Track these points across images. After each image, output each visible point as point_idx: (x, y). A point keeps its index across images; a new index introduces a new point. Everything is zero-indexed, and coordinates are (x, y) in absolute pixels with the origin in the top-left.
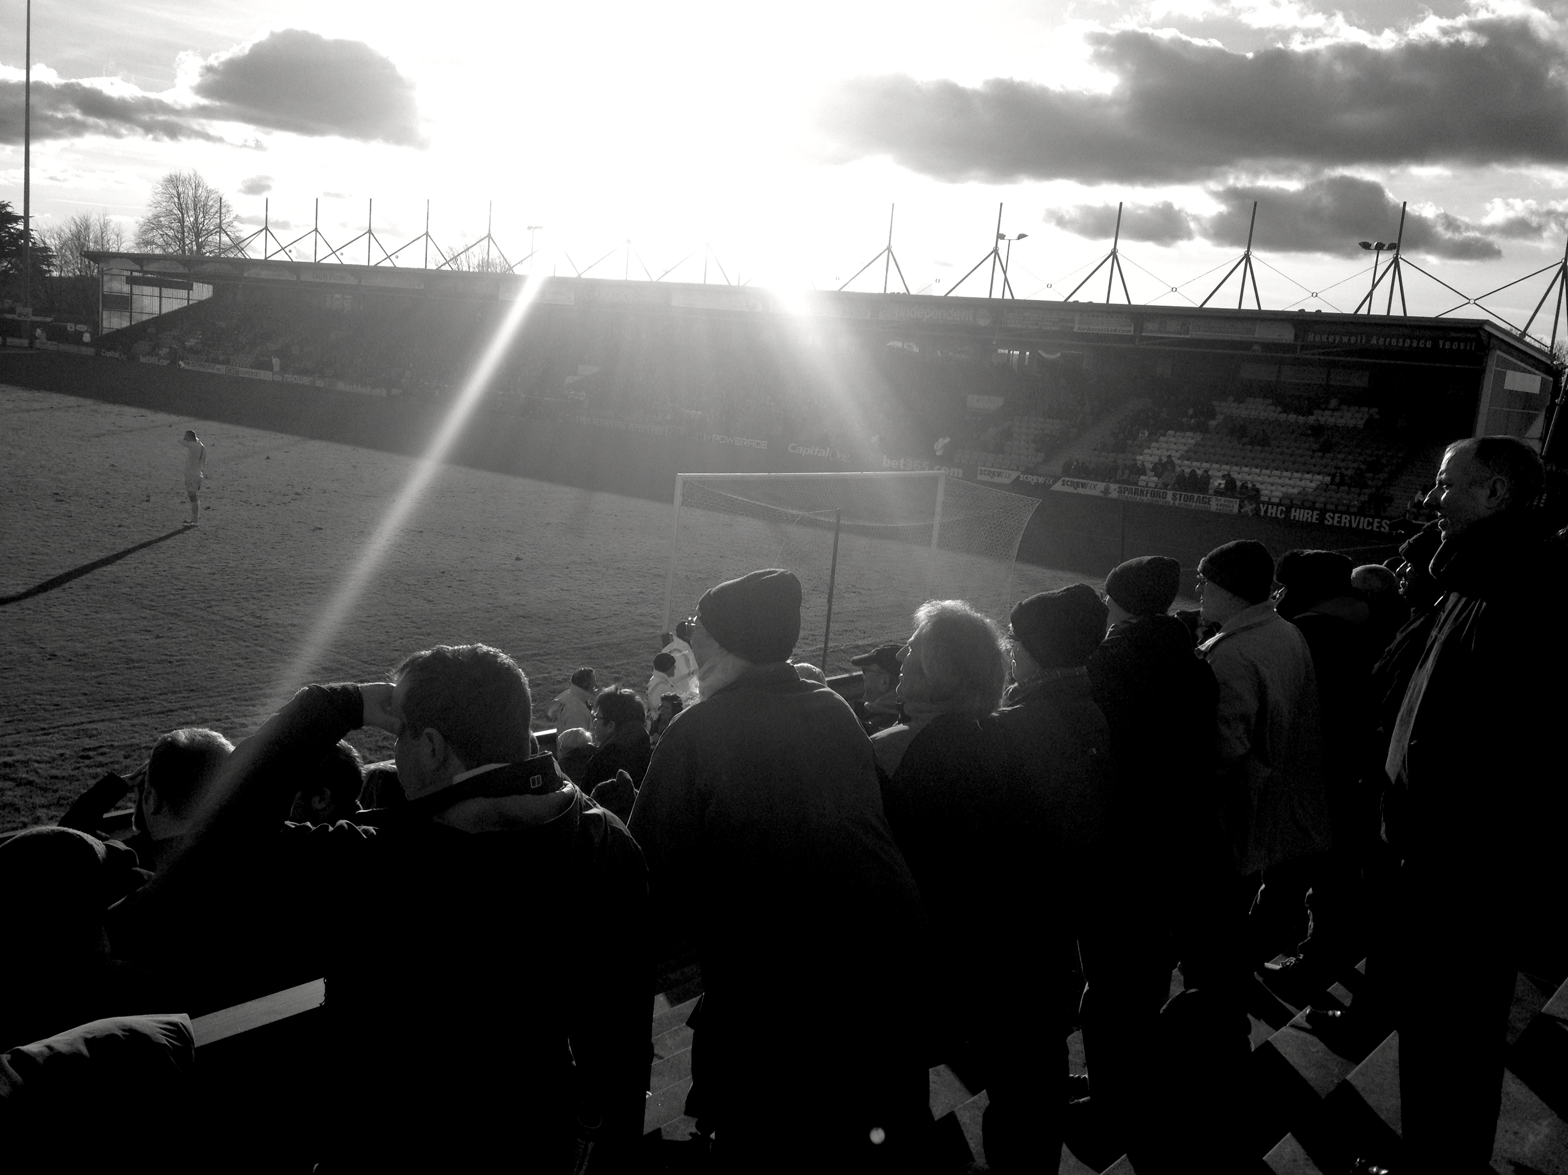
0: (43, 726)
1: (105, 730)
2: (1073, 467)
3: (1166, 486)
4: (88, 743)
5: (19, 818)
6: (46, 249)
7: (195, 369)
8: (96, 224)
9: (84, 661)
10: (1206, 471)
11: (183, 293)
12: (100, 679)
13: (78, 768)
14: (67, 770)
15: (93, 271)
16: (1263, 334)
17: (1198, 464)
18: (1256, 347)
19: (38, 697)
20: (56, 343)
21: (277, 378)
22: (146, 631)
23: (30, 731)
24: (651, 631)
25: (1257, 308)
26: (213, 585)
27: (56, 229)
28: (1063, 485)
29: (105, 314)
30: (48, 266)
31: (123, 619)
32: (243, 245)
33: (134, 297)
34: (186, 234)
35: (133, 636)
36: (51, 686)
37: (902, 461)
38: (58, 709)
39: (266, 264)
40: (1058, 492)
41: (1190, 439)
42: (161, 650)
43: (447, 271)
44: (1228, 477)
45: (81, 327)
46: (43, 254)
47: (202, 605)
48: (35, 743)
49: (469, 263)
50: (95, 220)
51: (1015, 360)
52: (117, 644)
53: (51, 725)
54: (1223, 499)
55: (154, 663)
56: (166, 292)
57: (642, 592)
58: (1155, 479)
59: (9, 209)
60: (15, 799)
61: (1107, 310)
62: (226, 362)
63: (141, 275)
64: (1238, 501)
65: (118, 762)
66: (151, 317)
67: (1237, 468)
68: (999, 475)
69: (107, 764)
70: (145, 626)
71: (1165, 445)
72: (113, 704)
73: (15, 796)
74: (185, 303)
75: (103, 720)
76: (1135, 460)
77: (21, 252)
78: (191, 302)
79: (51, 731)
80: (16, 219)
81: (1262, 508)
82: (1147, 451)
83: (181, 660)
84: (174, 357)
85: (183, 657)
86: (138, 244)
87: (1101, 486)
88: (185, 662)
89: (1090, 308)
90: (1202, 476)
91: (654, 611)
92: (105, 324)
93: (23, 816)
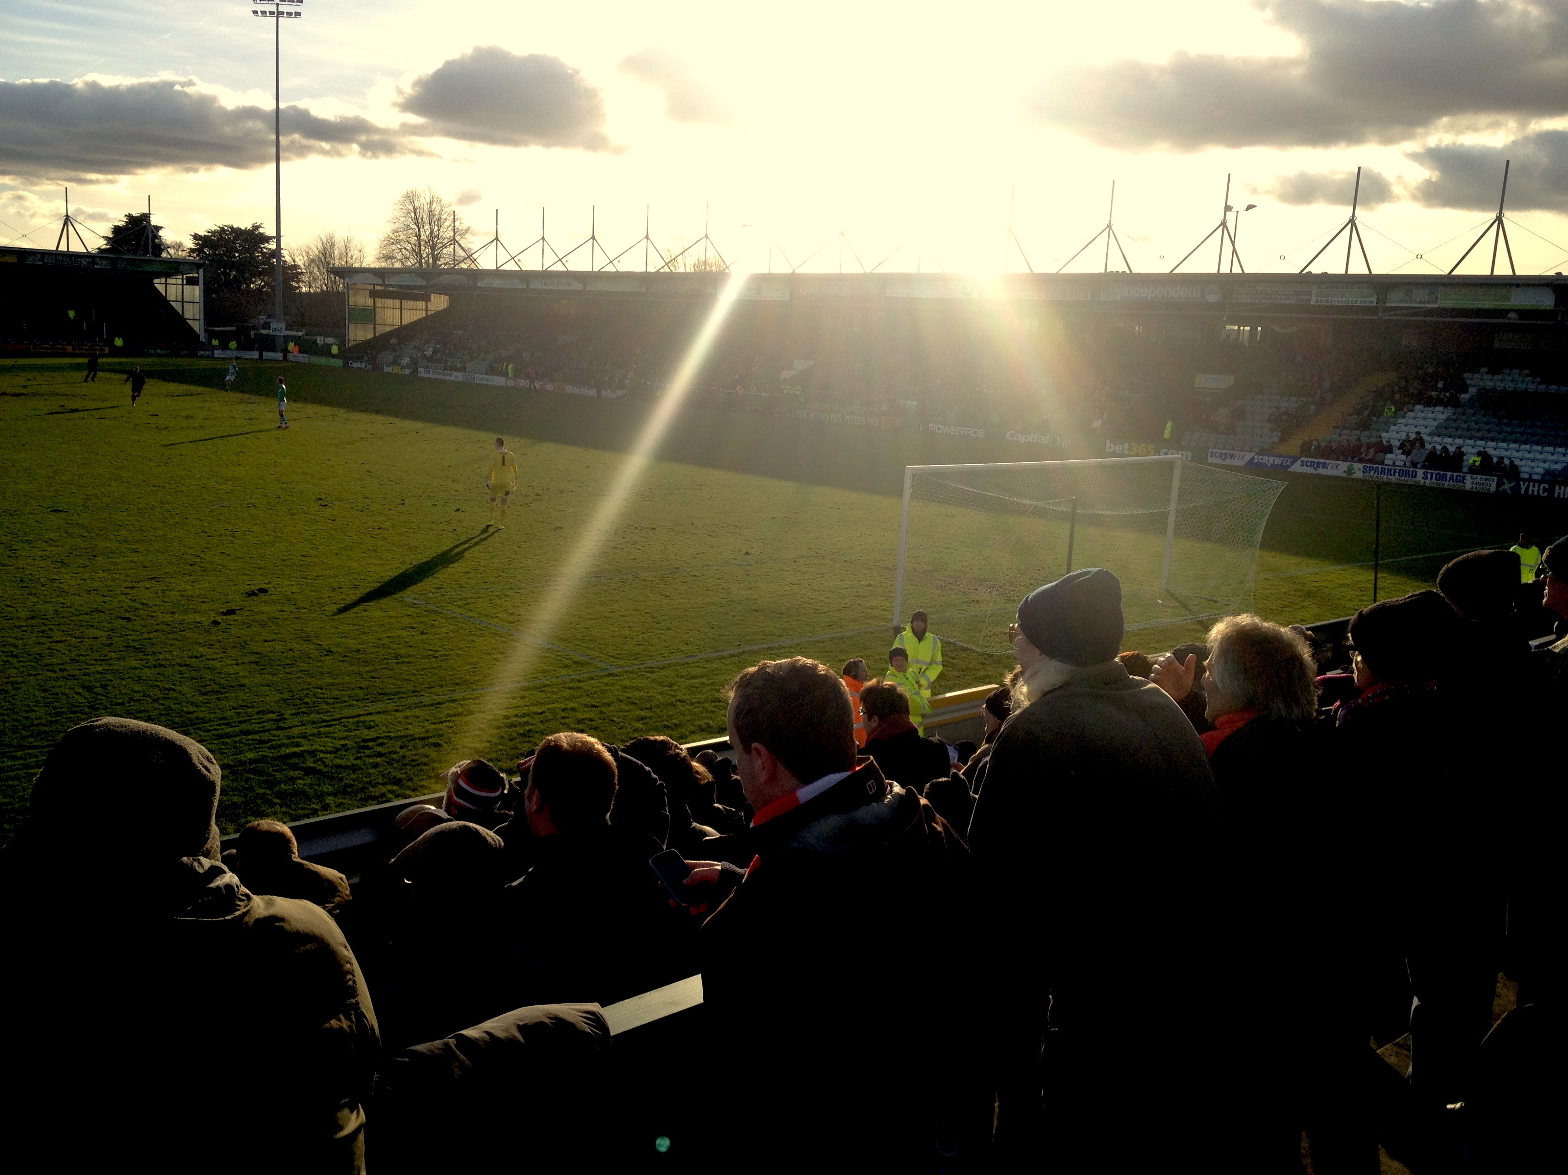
0: (325, 718)
1: (382, 723)
2: (1313, 447)
3: (1414, 464)
4: (366, 733)
5: (310, 805)
6: (296, 267)
7: (435, 377)
8: (340, 241)
9: (358, 657)
10: (1459, 448)
11: (421, 304)
12: (373, 674)
13: (360, 758)
14: (349, 760)
15: (339, 286)
16: (1520, 300)
17: (1450, 440)
18: (1512, 315)
19: (319, 691)
20: (307, 355)
21: (511, 383)
22: (412, 628)
23: (314, 723)
24: (882, 624)
25: (1511, 273)
26: (468, 583)
27: (305, 248)
28: (1302, 465)
29: (352, 327)
30: (298, 282)
31: (390, 617)
32: (475, 256)
33: (377, 309)
34: (423, 248)
35: (400, 632)
36: (329, 680)
37: (1126, 446)
38: (337, 702)
39: (497, 273)
40: (1295, 473)
41: (1441, 414)
42: (427, 646)
43: (665, 273)
44: (1484, 455)
45: (330, 340)
46: (292, 272)
47: (459, 603)
48: (319, 735)
49: (686, 265)
50: (340, 238)
51: (1246, 336)
52: (386, 641)
53: (332, 717)
54: (1479, 477)
55: (421, 659)
56: (407, 304)
57: (870, 585)
58: (1404, 457)
59: (261, 230)
60: (305, 787)
61: (1346, 281)
62: (463, 369)
63: (383, 288)
64: (1495, 478)
65: (395, 752)
66: (393, 328)
67: (1493, 444)
68: (1232, 456)
69: (386, 754)
70: (410, 623)
71: (1414, 422)
72: (387, 698)
73: (305, 785)
74: (423, 314)
75: (379, 713)
76: (1380, 437)
77: (271, 270)
78: (429, 314)
79: (332, 723)
80: (267, 239)
81: (1522, 485)
82: (1393, 428)
83: (445, 655)
84: (414, 365)
85: (446, 652)
86: (378, 259)
87: (1344, 466)
88: (449, 657)
89: (1326, 279)
90: (1454, 453)
91: (883, 603)
92: (352, 337)
93: (314, 803)
